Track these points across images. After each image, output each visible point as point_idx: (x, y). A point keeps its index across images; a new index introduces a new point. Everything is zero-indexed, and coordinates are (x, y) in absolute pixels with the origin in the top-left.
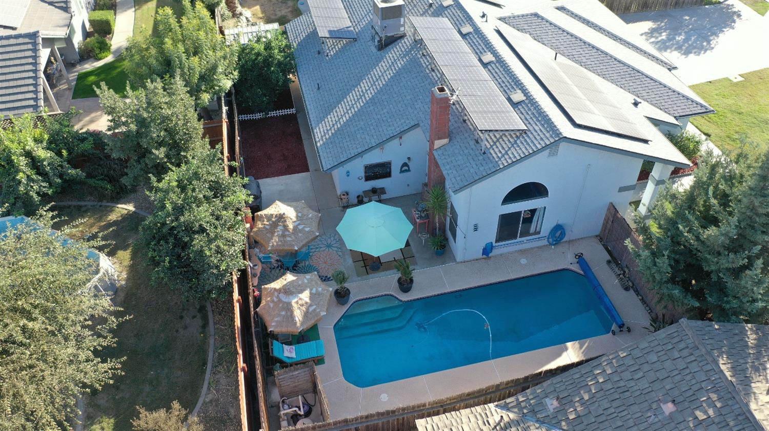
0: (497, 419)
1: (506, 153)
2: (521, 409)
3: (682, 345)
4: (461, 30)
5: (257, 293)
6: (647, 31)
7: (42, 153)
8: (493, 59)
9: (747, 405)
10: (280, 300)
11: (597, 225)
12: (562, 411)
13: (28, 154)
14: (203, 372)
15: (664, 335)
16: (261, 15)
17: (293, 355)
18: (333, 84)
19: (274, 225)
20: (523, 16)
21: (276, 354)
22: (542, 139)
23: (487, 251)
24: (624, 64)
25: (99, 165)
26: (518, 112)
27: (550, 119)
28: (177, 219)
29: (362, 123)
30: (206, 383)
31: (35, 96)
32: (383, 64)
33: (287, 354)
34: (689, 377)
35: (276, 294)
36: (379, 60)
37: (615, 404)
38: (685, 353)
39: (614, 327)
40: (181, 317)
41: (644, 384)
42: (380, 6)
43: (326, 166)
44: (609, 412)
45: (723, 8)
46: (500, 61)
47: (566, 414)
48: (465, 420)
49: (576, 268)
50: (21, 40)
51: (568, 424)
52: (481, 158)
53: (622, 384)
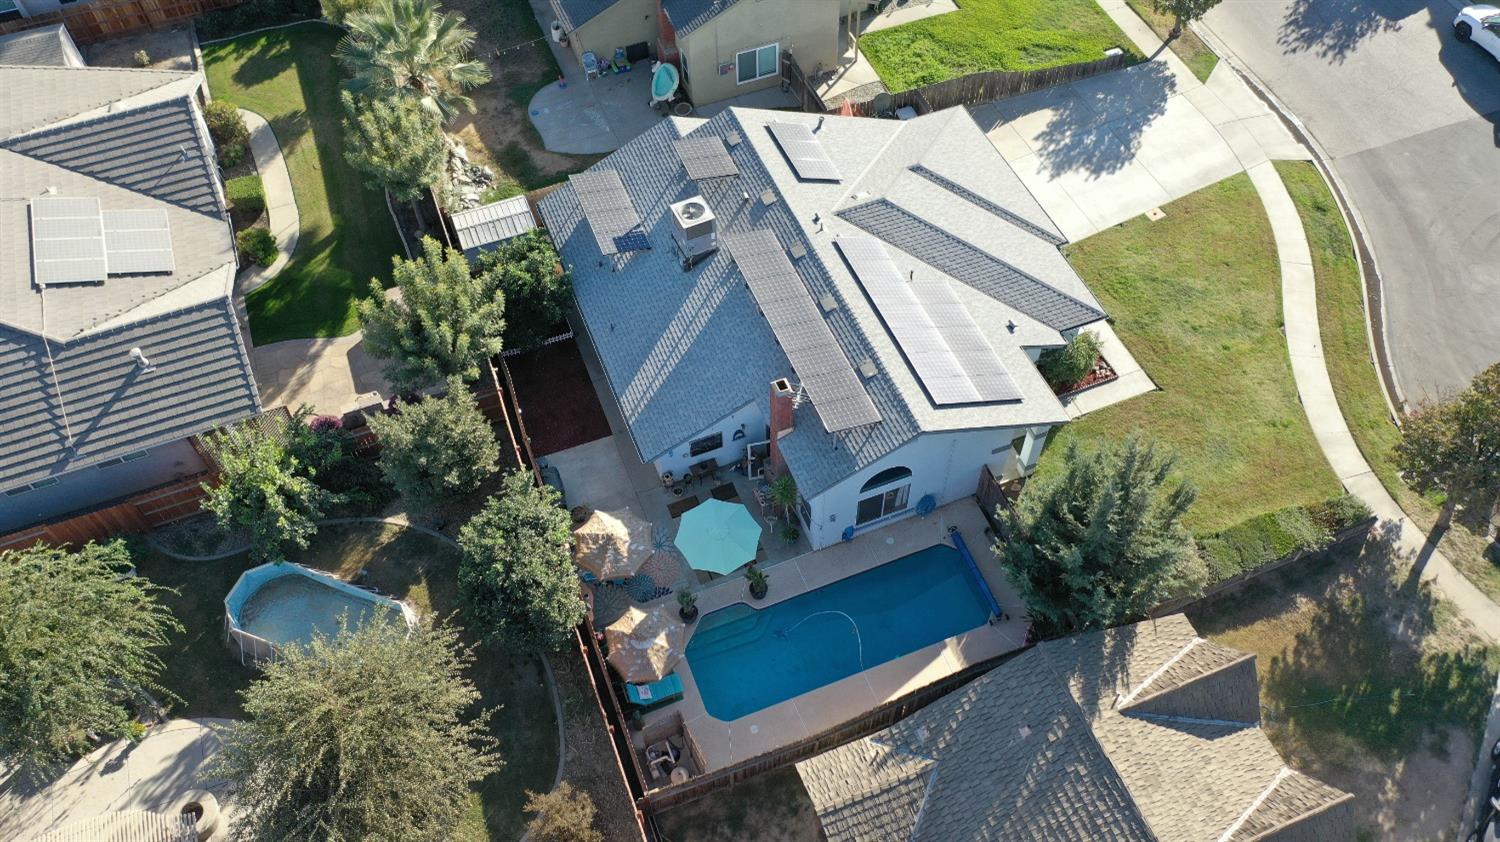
0: (873, 754)
1: (861, 449)
2: (895, 741)
3: (1038, 670)
4: (792, 250)
5: (600, 636)
6: (1044, 128)
7: (297, 485)
8: (835, 305)
9: (1090, 725)
10: (633, 648)
11: (972, 486)
12: (933, 740)
13: (281, 490)
14: (556, 728)
15: (1022, 660)
16: (479, 145)
17: (649, 696)
18: (632, 322)
19: (603, 549)
20: (867, 205)
21: (633, 699)
22: (898, 433)
23: (847, 536)
24: (997, 261)
25: (348, 472)
26: (870, 391)
27: (906, 406)
28: (508, 577)
29: (682, 392)
30: (562, 740)
31: (247, 392)
32: (695, 298)
33: (643, 697)
34: (1042, 702)
35: (626, 639)
36: (690, 287)
37: (979, 732)
38: (1041, 677)
39: (992, 616)
40: (512, 666)
41: (1005, 710)
42: (685, 226)
43: (647, 457)
44: (973, 739)
45: (1152, 70)
46: (844, 309)
47: (936, 744)
48: (842, 759)
49: (949, 542)
50: (207, 313)
51: (938, 754)
52: (833, 455)
53: (986, 711)
